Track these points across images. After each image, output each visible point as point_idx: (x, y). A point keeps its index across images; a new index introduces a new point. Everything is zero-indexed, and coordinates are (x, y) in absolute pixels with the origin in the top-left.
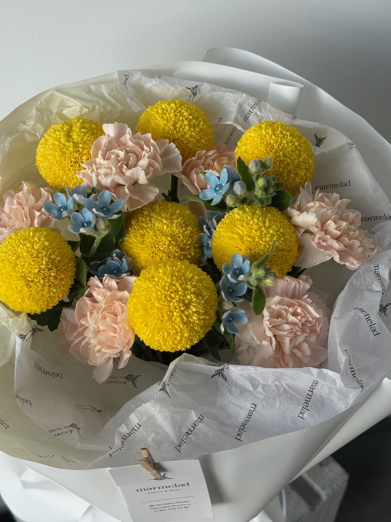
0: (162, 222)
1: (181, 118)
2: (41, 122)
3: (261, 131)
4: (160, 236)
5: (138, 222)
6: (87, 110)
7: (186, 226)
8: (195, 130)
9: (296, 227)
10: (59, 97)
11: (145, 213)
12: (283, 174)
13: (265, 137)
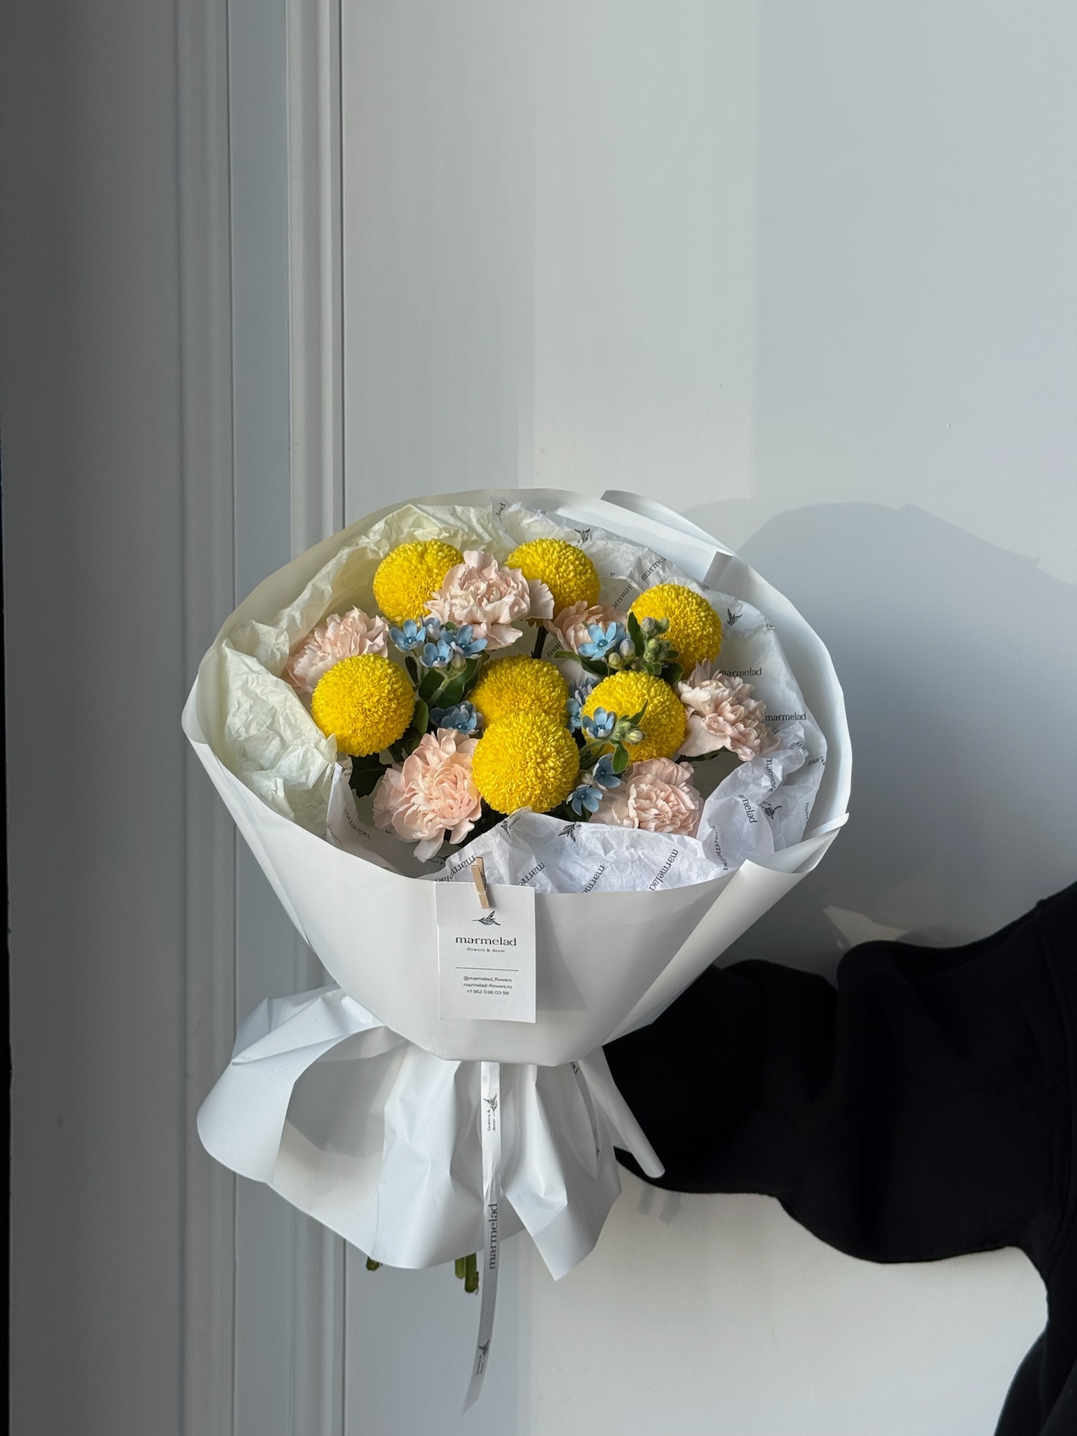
0: (526, 677)
1: (565, 562)
2: (389, 539)
3: (663, 594)
4: (521, 692)
5: (496, 673)
6: (448, 535)
7: (554, 688)
8: (581, 578)
9: (686, 706)
10: (416, 513)
11: (506, 666)
12: (681, 646)
13: (666, 599)
